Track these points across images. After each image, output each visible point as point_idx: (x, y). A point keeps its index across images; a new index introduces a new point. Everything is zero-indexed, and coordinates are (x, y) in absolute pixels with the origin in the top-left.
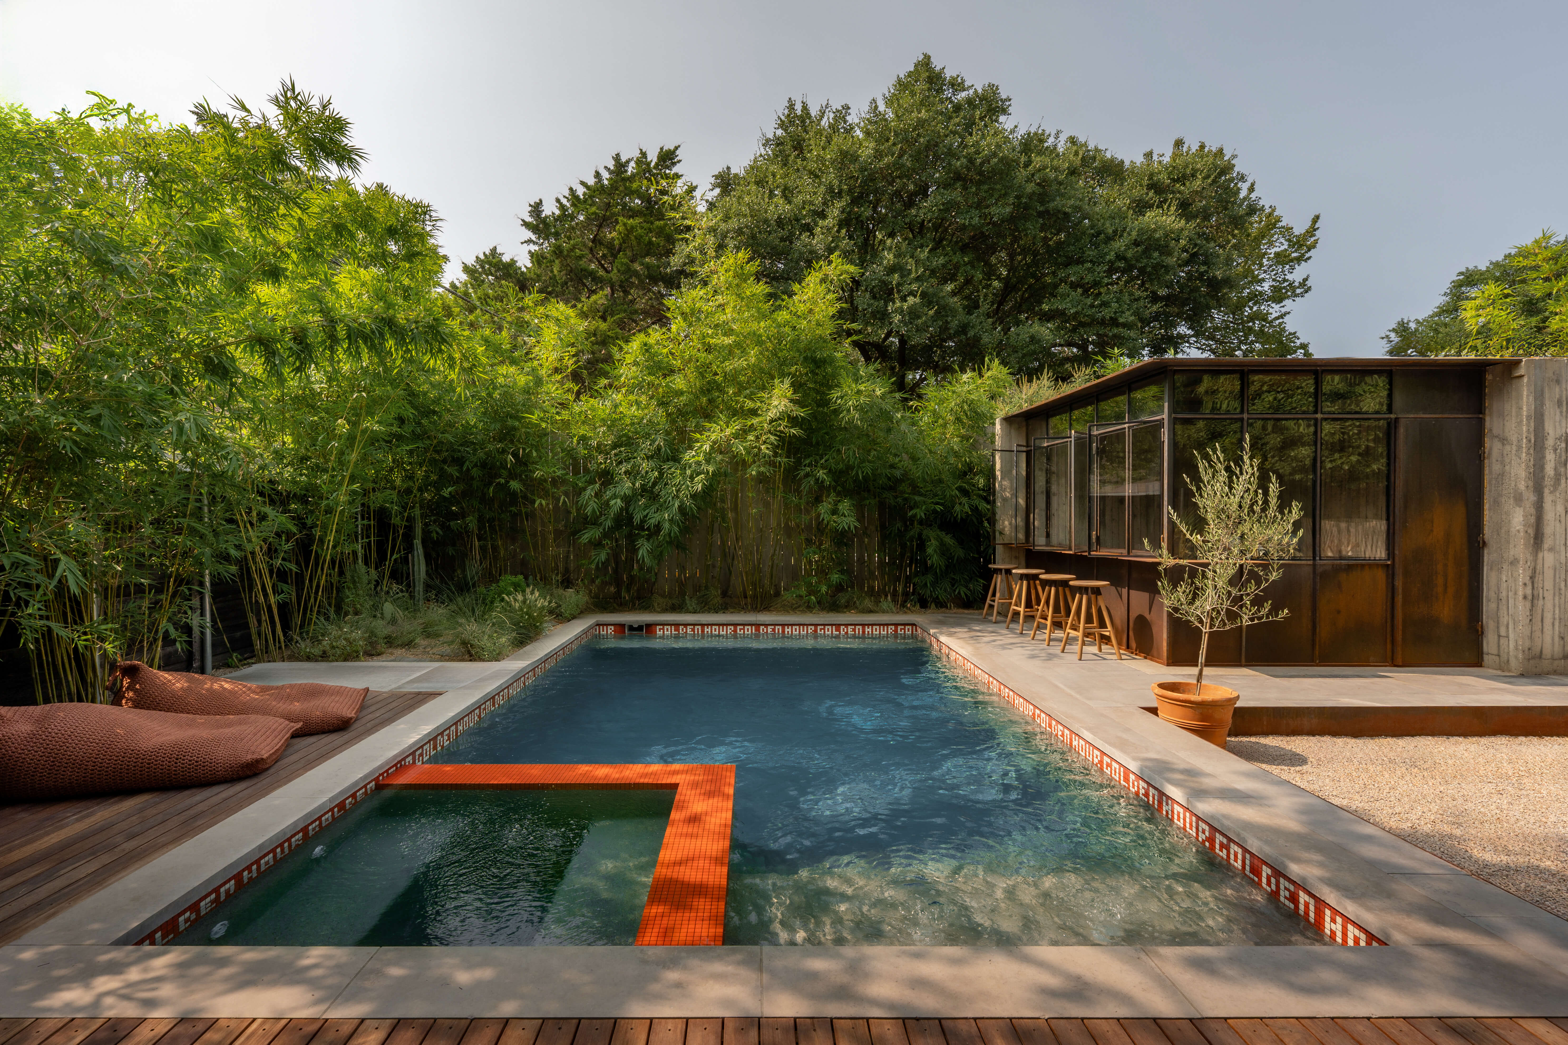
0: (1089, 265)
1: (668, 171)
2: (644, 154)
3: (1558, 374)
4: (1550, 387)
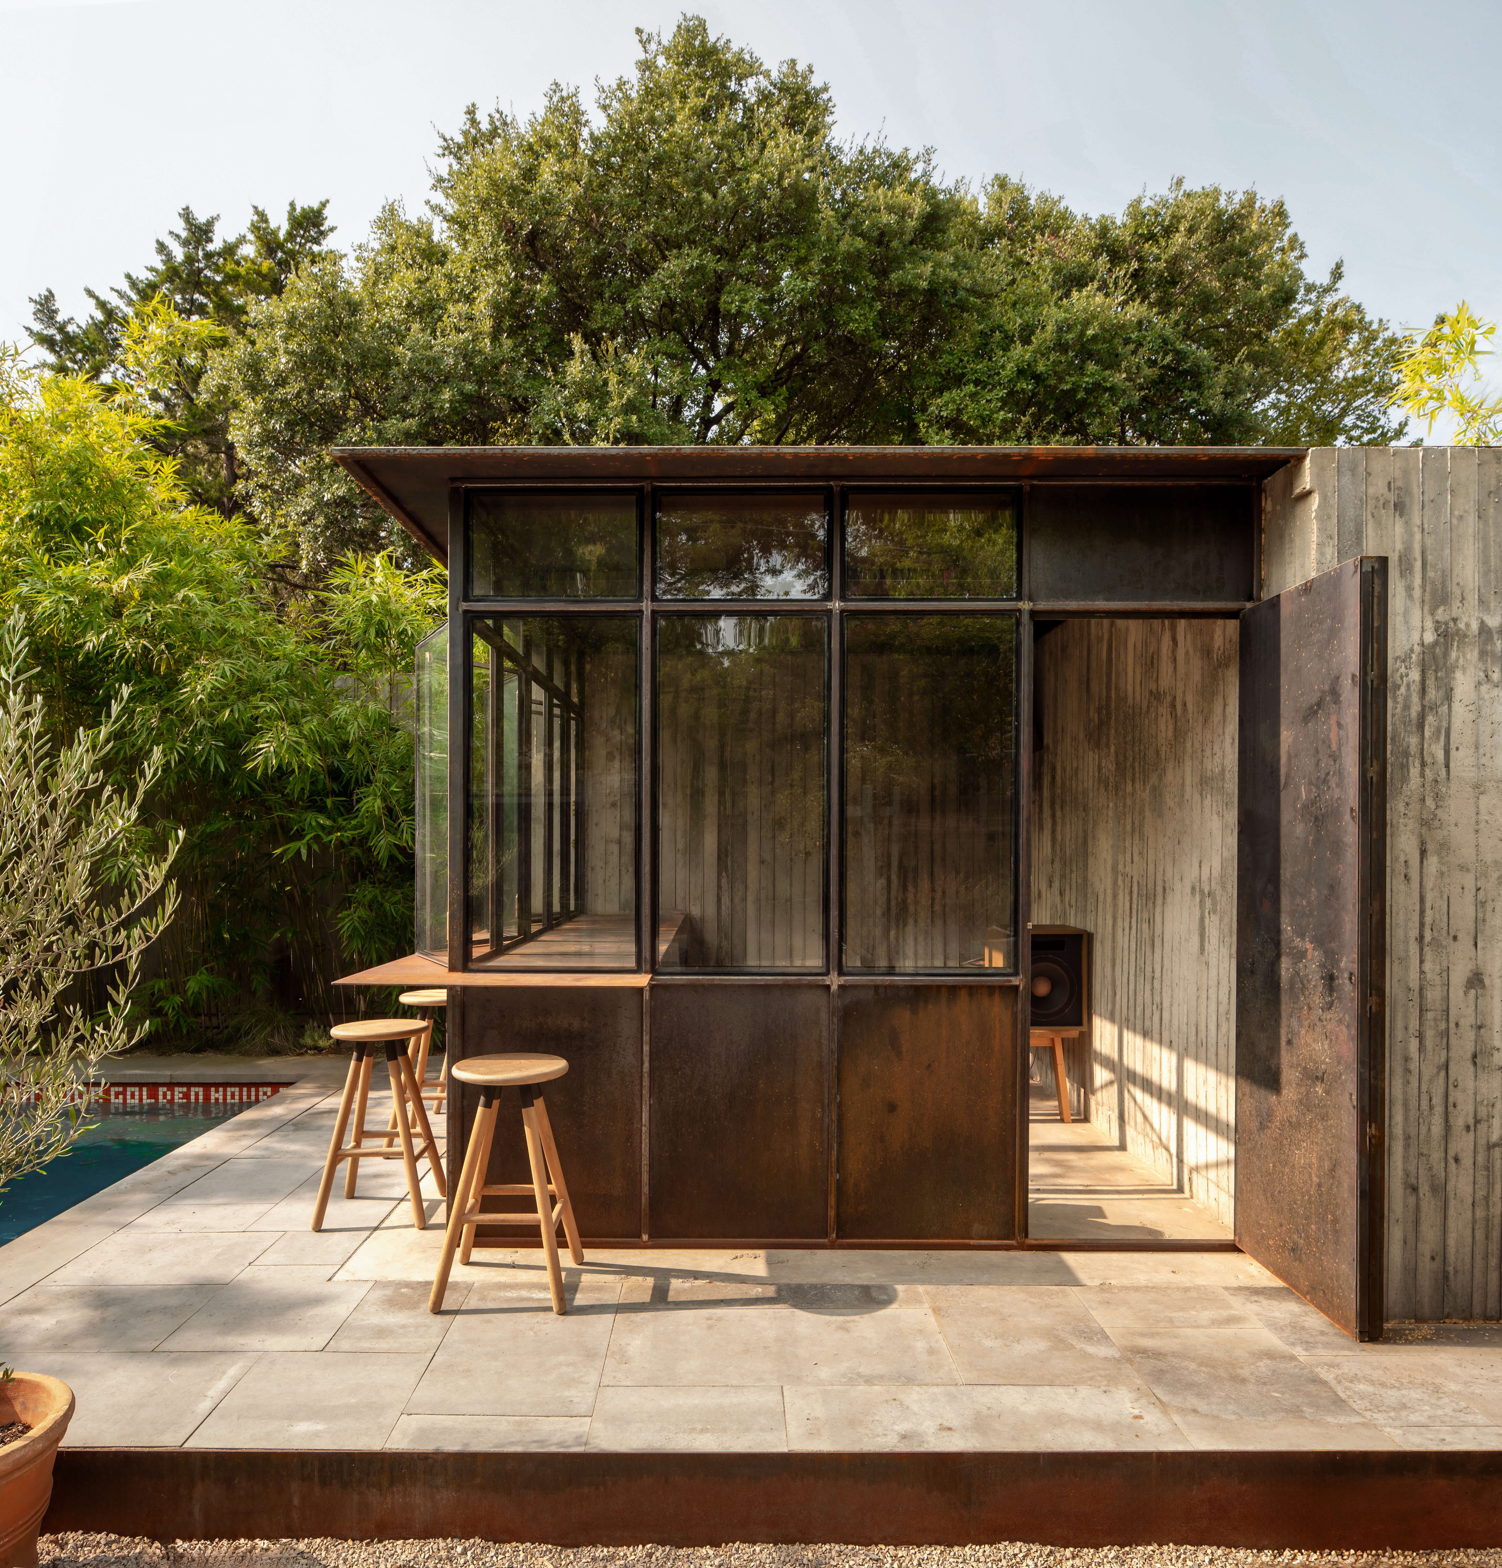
0: (971, 388)
1: (316, 248)
2: (263, 217)
3: (1400, 489)
4: (1378, 523)
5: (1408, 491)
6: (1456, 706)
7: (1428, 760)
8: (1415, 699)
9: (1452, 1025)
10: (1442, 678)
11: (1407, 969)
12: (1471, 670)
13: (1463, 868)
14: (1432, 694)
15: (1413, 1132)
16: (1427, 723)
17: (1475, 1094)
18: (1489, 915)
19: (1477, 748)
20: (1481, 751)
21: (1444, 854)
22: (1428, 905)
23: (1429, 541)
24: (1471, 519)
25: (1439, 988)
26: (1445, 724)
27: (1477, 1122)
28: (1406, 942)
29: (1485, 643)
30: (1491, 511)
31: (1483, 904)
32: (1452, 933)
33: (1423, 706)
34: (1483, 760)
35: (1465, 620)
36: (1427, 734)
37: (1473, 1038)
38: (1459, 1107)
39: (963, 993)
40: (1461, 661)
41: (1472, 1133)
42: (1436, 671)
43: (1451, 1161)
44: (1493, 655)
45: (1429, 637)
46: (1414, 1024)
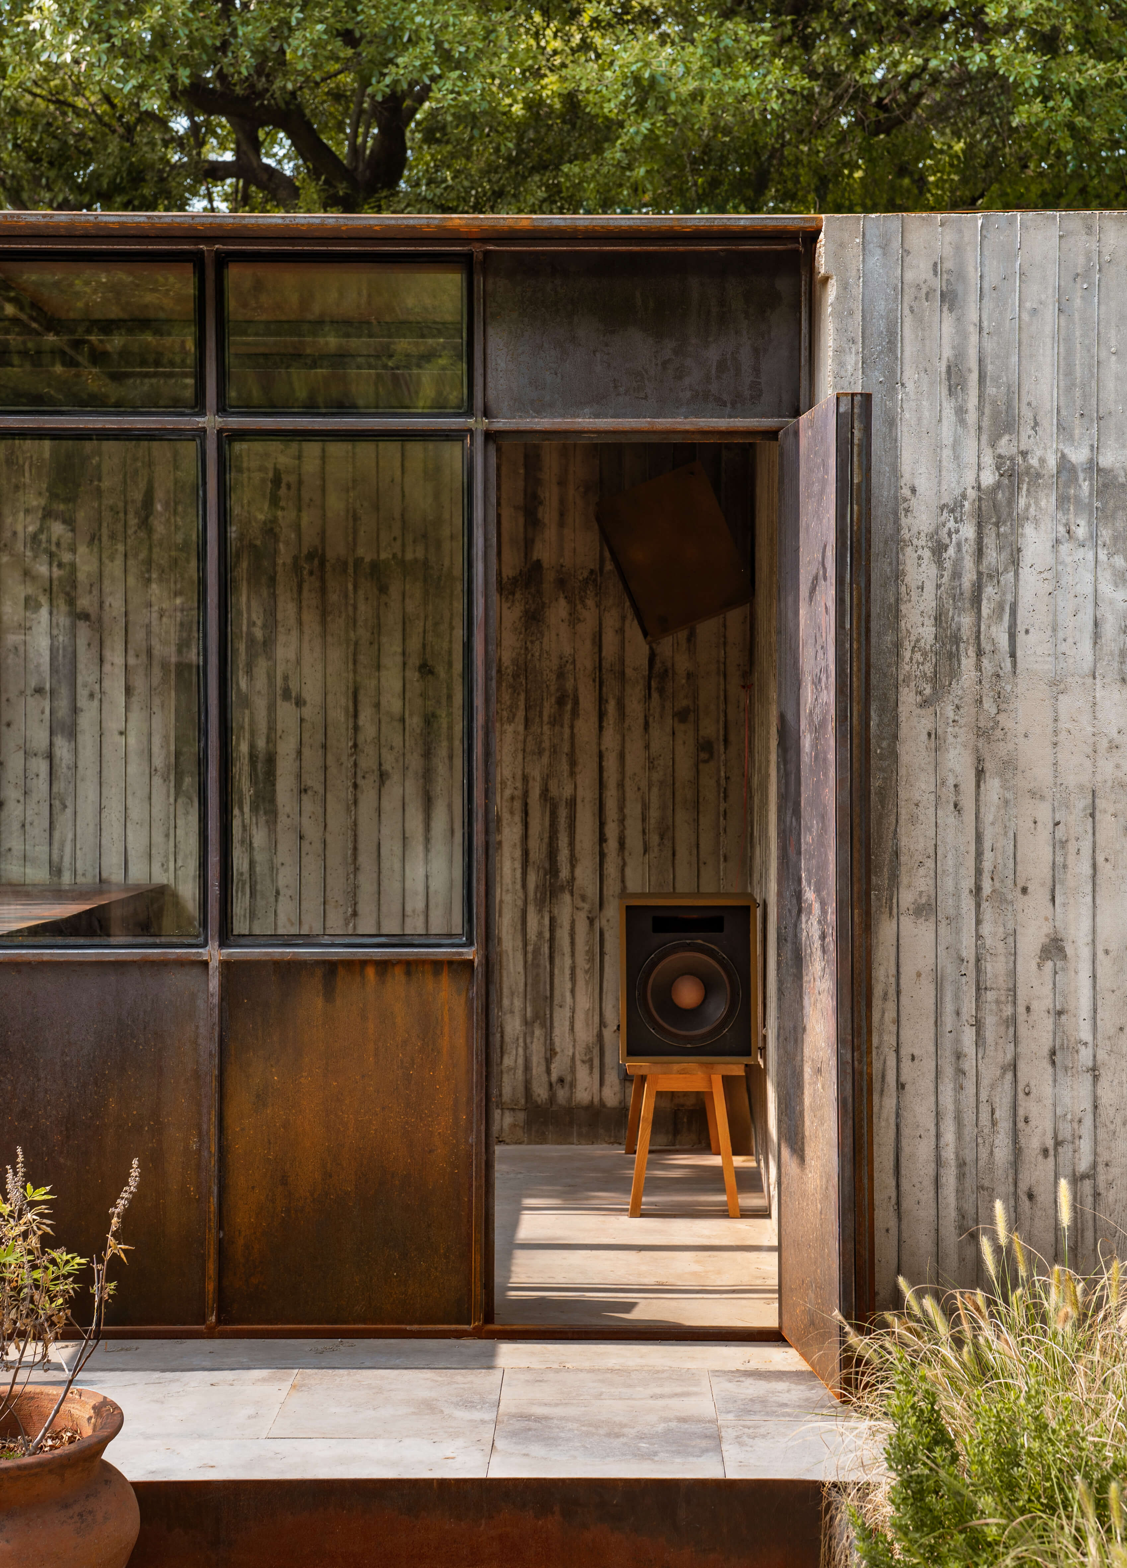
3: (950, 272)
4: (919, 321)
5: (961, 276)
6: (1026, 573)
7: (987, 646)
8: (968, 563)
9: (1021, 1009)
10: (1005, 536)
11: (958, 931)
12: (1047, 524)
13: (1034, 794)
14: (992, 556)
15: (969, 1156)
16: (984, 596)
17: (1055, 1105)
18: (1071, 859)
19: (1054, 630)
20: (1061, 635)
21: (1009, 775)
22: (987, 844)
23: (989, 345)
24: (1049, 313)
25: (1002, 959)
26: (1009, 598)
27: (1058, 1144)
28: (957, 895)
29: (1067, 485)
30: (1078, 302)
31: (1064, 843)
32: (1020, 884)
33: (980, 574)
34: (1063, 647)
35: (1039, 453)
36: (985, 612)
37: (1050, 1027)
38: (1033, 1123)
39: (398, 971)
40: (1032, 511)
41: (1051, 1159)
42: (997, 525)
43: (1024, 1198)
44: (1077, 500)
45: (989, 478)
46: (968, 1008)
